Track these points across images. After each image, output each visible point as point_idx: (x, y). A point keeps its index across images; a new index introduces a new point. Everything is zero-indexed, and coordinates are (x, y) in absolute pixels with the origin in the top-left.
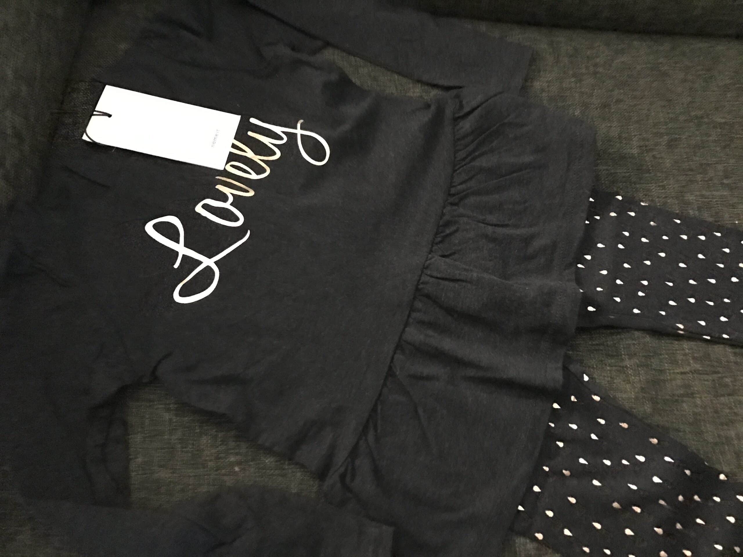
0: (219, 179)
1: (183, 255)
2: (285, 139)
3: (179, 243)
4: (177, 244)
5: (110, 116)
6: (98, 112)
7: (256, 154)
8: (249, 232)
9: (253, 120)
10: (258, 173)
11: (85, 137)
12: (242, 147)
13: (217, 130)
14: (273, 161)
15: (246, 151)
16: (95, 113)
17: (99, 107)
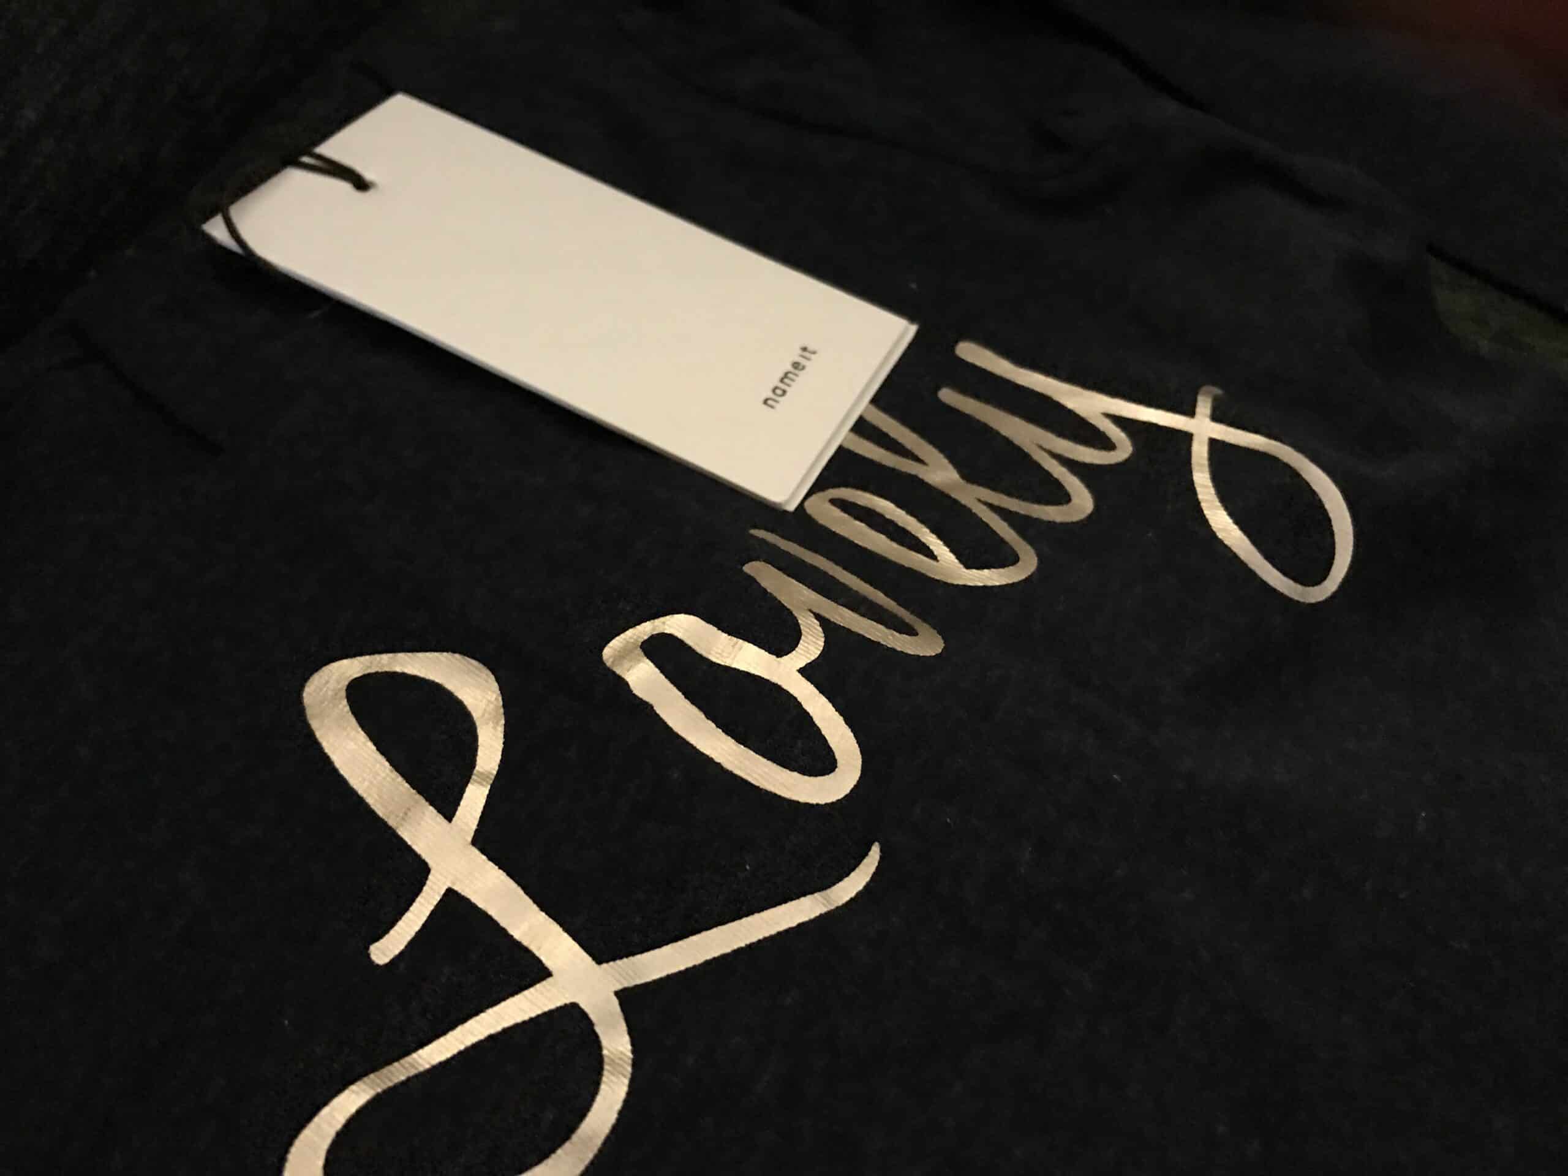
0: (763, 541)
1: (450, 893)
2: (1124, 449)
3: (449, 816)
4: (440, 819)
5: (361, 184)
6: (320, 157)
7: (970, 475)
8: (875, 853)
9: (971, 352)
10: (969, 561)
11: (216, 229)
12: (901, 440)
13: (805, 349)
14: (1051, 525)
15: (921, 456)
16: (306, 159)
17: (333, 148)
